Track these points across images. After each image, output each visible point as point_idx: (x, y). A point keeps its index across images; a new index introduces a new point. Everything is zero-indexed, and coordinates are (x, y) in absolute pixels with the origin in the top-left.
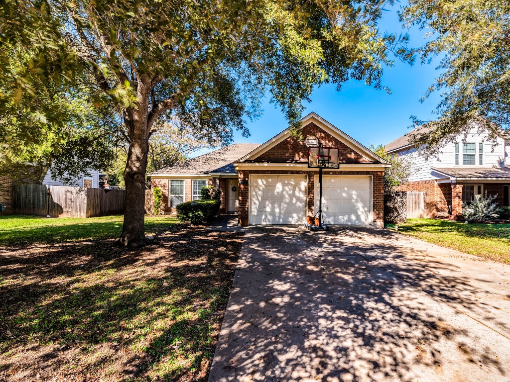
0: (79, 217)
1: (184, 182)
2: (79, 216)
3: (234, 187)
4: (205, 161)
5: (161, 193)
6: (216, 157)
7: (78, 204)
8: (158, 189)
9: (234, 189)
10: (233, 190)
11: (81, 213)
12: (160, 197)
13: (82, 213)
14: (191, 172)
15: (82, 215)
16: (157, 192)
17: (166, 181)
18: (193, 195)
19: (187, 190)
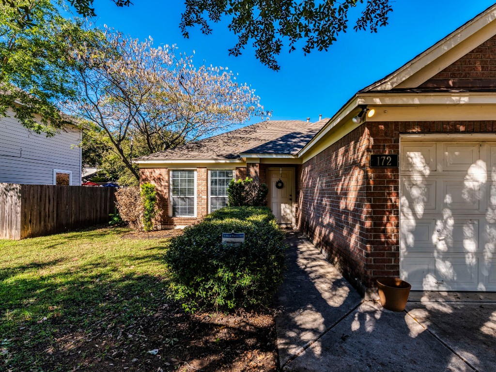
0: (8, 237)
1: (195, 173)
2: (8, 235)
3: (280, 182)
4: (226, 141)
5: (155, 192)
6: (242, 136)
7: (6, 215)
8: (149, 185)
9: (280, 185)
10: (277, 187)
11: (11, 230)
12: (152, 199)
13: (13, 231)
14: (206, 157)
15: (13, 233)
16: (147, 191)
17: (164, 172)
18: (210, 196)
19: (200, 187)
